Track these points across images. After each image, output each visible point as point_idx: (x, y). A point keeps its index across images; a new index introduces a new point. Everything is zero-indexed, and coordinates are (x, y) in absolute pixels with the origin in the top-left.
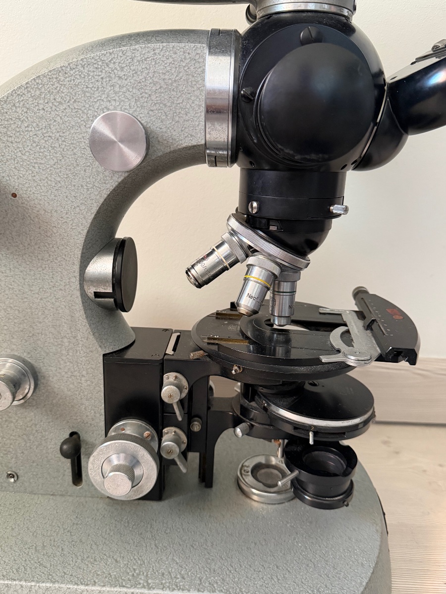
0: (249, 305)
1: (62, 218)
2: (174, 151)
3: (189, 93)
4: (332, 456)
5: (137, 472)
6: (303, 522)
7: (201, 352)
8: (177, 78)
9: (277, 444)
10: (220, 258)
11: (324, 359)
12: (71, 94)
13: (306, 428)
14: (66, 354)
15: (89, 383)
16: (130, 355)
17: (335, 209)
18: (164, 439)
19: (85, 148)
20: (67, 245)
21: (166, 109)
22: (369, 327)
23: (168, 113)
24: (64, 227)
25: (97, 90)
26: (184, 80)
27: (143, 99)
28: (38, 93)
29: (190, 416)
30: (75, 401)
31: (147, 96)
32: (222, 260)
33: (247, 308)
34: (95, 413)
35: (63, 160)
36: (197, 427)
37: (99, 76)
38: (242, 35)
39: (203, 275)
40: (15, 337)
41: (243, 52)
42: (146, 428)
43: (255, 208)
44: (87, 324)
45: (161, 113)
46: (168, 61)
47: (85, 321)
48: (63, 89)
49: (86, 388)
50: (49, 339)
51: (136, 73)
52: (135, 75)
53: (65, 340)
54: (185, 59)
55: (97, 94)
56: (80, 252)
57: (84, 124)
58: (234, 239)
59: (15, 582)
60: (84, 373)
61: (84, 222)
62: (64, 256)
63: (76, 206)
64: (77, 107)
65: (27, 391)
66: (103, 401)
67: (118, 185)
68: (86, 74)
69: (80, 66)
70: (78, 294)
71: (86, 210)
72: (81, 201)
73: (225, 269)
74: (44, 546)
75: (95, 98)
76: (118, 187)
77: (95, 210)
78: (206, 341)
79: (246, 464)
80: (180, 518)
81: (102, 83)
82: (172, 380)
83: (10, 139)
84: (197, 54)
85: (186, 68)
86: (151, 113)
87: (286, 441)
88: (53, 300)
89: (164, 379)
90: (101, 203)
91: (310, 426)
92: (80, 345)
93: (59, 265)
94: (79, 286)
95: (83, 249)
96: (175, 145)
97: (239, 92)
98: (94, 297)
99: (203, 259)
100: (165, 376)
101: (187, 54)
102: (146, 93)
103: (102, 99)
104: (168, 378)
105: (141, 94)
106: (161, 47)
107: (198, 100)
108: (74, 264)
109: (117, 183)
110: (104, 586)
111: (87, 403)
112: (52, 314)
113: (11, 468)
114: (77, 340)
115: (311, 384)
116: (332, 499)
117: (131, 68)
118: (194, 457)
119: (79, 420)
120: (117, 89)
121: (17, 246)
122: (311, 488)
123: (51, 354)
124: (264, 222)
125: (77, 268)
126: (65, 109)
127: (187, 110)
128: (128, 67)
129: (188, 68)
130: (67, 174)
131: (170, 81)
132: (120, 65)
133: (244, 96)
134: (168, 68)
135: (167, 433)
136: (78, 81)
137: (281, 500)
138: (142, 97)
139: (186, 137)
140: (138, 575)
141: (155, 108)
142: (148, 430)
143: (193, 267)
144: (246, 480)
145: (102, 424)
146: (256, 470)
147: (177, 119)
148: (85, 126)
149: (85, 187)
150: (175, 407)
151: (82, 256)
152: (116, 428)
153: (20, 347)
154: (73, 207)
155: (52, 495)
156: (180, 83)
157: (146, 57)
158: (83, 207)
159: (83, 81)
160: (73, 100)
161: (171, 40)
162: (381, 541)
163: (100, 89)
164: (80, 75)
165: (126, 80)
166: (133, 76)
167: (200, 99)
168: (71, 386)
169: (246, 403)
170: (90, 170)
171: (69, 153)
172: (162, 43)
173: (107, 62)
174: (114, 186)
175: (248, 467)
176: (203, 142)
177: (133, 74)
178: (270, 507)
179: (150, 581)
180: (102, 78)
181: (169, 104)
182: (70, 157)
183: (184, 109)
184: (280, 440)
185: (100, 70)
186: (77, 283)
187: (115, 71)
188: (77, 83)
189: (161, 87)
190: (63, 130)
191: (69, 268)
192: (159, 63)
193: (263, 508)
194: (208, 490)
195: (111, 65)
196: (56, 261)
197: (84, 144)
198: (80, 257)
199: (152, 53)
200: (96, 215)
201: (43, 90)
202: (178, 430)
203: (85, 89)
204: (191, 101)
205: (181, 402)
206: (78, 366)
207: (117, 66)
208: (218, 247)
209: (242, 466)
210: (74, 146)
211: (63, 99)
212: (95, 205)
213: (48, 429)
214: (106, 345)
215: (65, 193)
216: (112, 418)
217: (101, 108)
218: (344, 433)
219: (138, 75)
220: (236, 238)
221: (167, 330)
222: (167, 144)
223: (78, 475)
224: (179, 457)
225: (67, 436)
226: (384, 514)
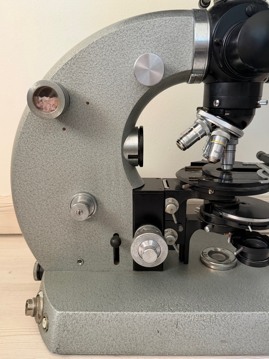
0: (215, 157)
1: (113, 114)
2: (175, 74)
3: (184, 43)
4: (258, 241)
6: (244, 278)
7: (187, 185)
8: (178, 35)
9: (227, 235)
10: (196, 133)
11: (262, 182)
12: (120, 46)
13: (246, 224)
14: (113, 190)
15: (125, 205)
17: (261, 102)
18: (165, 235)
19: (127, 75)
20: (116, 130)
21: (171, 52)
23: (172, 54)
24: (114, 119)
25: (135, 43)
26: (181, 36)
27: (159, 47)
28: (102, 46)
30: (117, 216)
31: (161, 45)
33: (215, 159)
34: (128, 222)
35: (115, 83)
36: (181, 229)
37: (136, 35)
39: (187, 143)
40: (86, 182)
41: (213, 20)
42: (156, 229)
44: (125, 173)
45: (169, 54)
46: (173, 26)
47: (124, 171)
48: (116, 44)
49: (123, 208)
50: (104, 182)
51: (156, 33)
52: (155, 34)
53: (113, 182)
54: (182, 25)
55: (134, 45)
56: (122, 133)
57: (127, 62)
58: (203, 121)
59: (99, 312)
60: (123, 200)
61: (125, 116)
62: (114, 136)
63: (121, 107)
64: (123, 53)
65: (93, 211)
66: (132, 215)
67: (144, 95)
68: (129, 35)
69: (125, 30)
70: (121, 156)
71: (126, 110)
72: (124, 105)
73: (199, 139)
74: (108, 296)
75: (133, 48)
76: (143, 96)
78: (188, 179)
81: (137, 40)
82: (171, 202)
83: (86, 72)
84: (188, 22)
85: (182, 30)
86: (163, 54)
88: (107, 161)
89: (166, 201)
90: (134, 105)
91: (249, 223)
92: (121, 185)
93: (111, 141)
94: (121, 152)
95: (124, 131)
96: (176, 71)
97: (212, 41)
98: (128, 158)
99: (187, 134)
100: (166, 200)
101: (183, 22)
102: (161, 44)
103: (137, 48)
104: (168, 201)
105: (158, 45)
106: (169, 19)
107: (188, 46)
108: (119, 140)
109: (143, 94)
110: (148, 311)
111: (123, 217)
112: (106, 168)
113: (80, 257)
114: (119, 182)
115: (242, 203)
116: (262, 261)
117: (153, 31)
119: (119, 227)
120: (145, 42)
121: (89, 131)
123: (105, 190)
124: (222, 111)
125: (120, 142)
126: (117, 54)
127: (182, 52)
128: (151, 30)
129: (183, 30)
130: (117, 90)
131: (174, 37)
132: (147, 29)
133: (215, 42)
134: (173, 30)
135: (167, 232)
136: (125, 39)
138: (158, 46)
139: (181, 66)
140: (164, 306)
141: (165, 52)
143: (181, 138)
145: (132, 228)
146: (210, 253)
147: (177, 57)
148: (127, 63)
149: (126, 97)
150: (174, 216)
151: (123, 136)
152: (140, 230)
153: (88, 187)
154: (120, 108)
155: (102, 271)
156: (179, 38)
157: (161, 24)
158: (125, 108)
159: (127, 39)
160: (121, 49)
161: (174, 15)
163: (136, 43)
164: (125, 36)
165: (150, 37)
166: (154, 35)
167: (189, 46)
168: (116, 208)
170: (129, 87)
171: (118, 78)
172: (170, 17)
173: (140, 28)
174: (142, 95)
175: (206, 253)
176: (191, 69)
177: (154, 34)
179: (171, 308)
180: (137, 37)
181: (173, 50)
182: (119, 81)
183: (181, 51)
184: (229, 233)
185: (136, 32)
186: (120, 150)
187: (144, 33)
188: (124, 40)
189: (168, 41)
190: (116, 65)
191: (116, 142)
192: (168, 27)
195: (142, 30)
196: (109, 139)
197: (126, 73)
198: (122, 136)
199: (164, 22)
200: (131, 112)
201: (105, 44)
202: (173, 230)
203: (128, 43)
204: (185, 47)
205: (175, 214)
206: (119, 196)
207: (145, 30)
208: (195, 127)
209: (202, 252)
210: (121, 74)
211: (116, 49)
212: (131, 106)
213: (102, 232)
214: (134, 184)
215: (116, 100)
216: (136, 225)
217: (136, 53)
218: (266, 226)
219: (157, 34)
220: (205, 121)
221: (158, 179)
222: (171, 71)
223: (117, 259)
224: (175, 245)
225: (112, 236)
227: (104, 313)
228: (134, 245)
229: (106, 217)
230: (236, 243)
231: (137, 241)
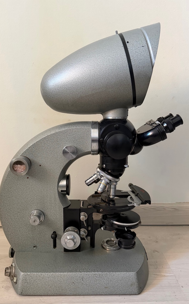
1: (53, 171)
4: (129, 235)
5: (75, 240)
7: (91, 206)
9: (113, 232)
10: (94, 178)
14: (53, 208)
15: (59, 216)
16: (69, 208)
17: (125, 166)
18: (81, 232)
20: (54, 178)
21: (81, 143)
22: (137, 195)
24: (54, 173)
25: (63, 139)
26: (85, 136)
27: (75, 141)
28: (48, 139)
29: (88, 226)
30: (55, 222)
34: (61, 225)
35: (54, 156)
36: (90, 229)
37: (64, 135)
38: (100, 123)
39: (89, 183)
40: (38, 204)
43: (104, 166)
44: (59, 200)
47: (59, 198)
48: (54, 139)
49: (58, 218)
50: (48, 204)
51: (73, 134)
53: (53, 204)
56: (58, 180)
58: (98, 173)
59: (43, 273)
60: (58, 213)
61: (59, 172)
62: (53, 181)
64: (58, 143)
65: (42, 219)
66: (63, 222)
70: (57, 191)
72: (58, 166)
74: (49, 265)
75: (63, 141)
76: (68, 162)
77: (62, 168)
79: (104, 240)
80: (86, 256)
81: (65, 137)
82: (83, 214)
83: (40, 151)
84: (89, 130)
86: (77, 144)
87: (116, 231)
88: (50, 193)
89: (81, 214)
92: (57, 206)
93: (52, 183)
95: (59, 178)
96: (83, 152)
98: (61, 192)
101: (86, 130)
102: (76, 139)
103: (65, 141)
106: (80, 128)
110: (68, 272)
111: (58, 222)
112: (49, 197)
113: (35, 244)
114: (56, 204)
115: (122, 214)
116: (130, 246)
118: (89, 238)
119: (56, 228)
120: (68, 138)
121: (41, 179)
122: (123, 243)
123: (49, 208)
124: (107, 170)
125: (57, 184)
126: (55, 143)
128: (71, 133)
129: (87, 133)
130: (55, 160)
131: (82, 136)
133: (101, 140)
134: (81, 133)
135: (82, 230)
137: (115, 249)
139: (86, 150)
140: (77, 269)
142: (76, 230)
145: (63, 228)
146: (107, 242)
147: (84, 145)
149: (60, 163)
150: (84, 222)
152: (67, 230)
153: (40, 207)
154: (56, 168)
155: (47, 252)
157: (76, 131)
158: (59, 168)
159: (60, 137)
160: (57, 141)
161: (82, 126)
162: (144, 259)
164: (59, 135)
165: (71, 136)
167: (90, 140)
168: (54, 218)
169: (104, 220)
170: (61, 159)
171: (56, 154)
173: (66, 132)
176: (91, 151)
178: (112, 252)
179: (80, 271)
186: (57, 188)
187: (68, 134)
188: (58, 137)
189: (79, 138)
190: (54, 149)
191: (55, 184)
192: (79, 132)
193: (110, 252)
194: (93, 248)
201: (49, 139)
202: (85, 229)
203: (60, 139)
205: (86, 221)
206: (56, 212)
208: (94, 175)
209: (103, 241)
210: (57, 152)
211: (54, 141)
212: (62, 167)
213: (47, 231)
214: (64, 205)
215: (54, 164)
216: (65, 227)
217: (64, 143)
218: (132, 227)
221: (79, 200)
223: (55, 246)
224: (85, 237)
225: (52, 233)
226: (146, 253)
227: (46, 273)
228: (63, 238)
229: (49, 223)
230: (117, 236)
231: (64, 236)
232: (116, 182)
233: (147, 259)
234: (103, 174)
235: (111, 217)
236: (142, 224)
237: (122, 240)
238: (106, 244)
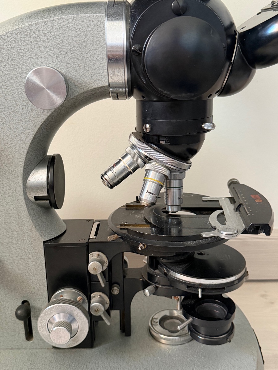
0: (148, 199)
1: (8, 144)
2: (87, 92)
3: (95, 50)
4: (216, 306)
5: (74, 326)
6: (199, 356)
7: (116, 235)
8: (86, 39)
9: (176, 299)
10: (125, 166)
11: (204, 235)
12: (9, 54)
13: (195, 286)
14: (16, 243)
15: (34, 263)
16: (63, 241)
17: (206, 126)
18: (92, 301)
19: (21, 93)
20: (12, 164)
21: (79, 62)
22: (237, 209)
23: (81, 64)
24: (9, 150)
25: (28, 50)
26: (90, 40)
27: (62, 55)
29: (111, 283)
30: (24, 277)
31: (64, 53)
32: (127, 167)
33: (148, 202)
34: (40, 285)
35: (6, 102)
36: (116, 291)
37: (29, 40)
38: (131, 4)
39: (113, 179)
41: (132, 18)
42: (79, 294)
43: (148, 128)
44: (30, 220)
45: (76, 65)
46: (78, 28)
47: (29, 217)
48: (3, 52)
49: (32, 267)
50: (2, 233)
51: (55, 37)
52: (55, 38)
53: (15, 233)
54: (90, 25)
55: (28, 54)
56: (23, 168)
57: (20, 76)
58: (134, 151)
60: (30, 256)
61: (24, 146)
62: (10, 172)
63: (17, 134)
64: (14, 64)
66: (45, 276)
67: (48, 118)
68: (19, 40)
69: (14, 34)
70: (23, 198)
71: (25, 137)
72: (21, 131)
73: (129, 173)
75: (27, 57)
77: (32, 136)
78: (119, 227)
79: (155, 317)
80: (107, 359)
81: (31, 46)
82: (96, 257)
84: (99, 21)
85: (91, 32)
86: (68, 65)
87: (183, 297)
88: (4, 204)
89: (90, 256)
90: (36, 131)
91: (199, 284)
92: (26, 236)
93: (8, 178)
94: (23, 192)
95: (24, 165)
96: (87, 87)
97: (130, 48)
98: (34, 200)
99: (113, 167)
100: (90, 255)
101: (92, 22)
102: (64, 51)
103: (32, 57)
104: (93, 256)
105: (60, 52)
106: (72, 18)
107: (101, 54)
108: (18, 177)
109: (46, 117)
111: (33, 278)
112: (4, 214)
114: (24, 232)
115: (199, 254)
116: (218, 337)
117: (52, 33)
118: (116, 314)
119: (28, 291)
120: (42, 49)
122: (202, 330)
123: (5, 244)
124: (155, 138)
125: (20, 179)
126: (5, 65)
127: (94, 62)
128: (50, 33)
129: (93, 32)
130: (10, 112)
131: (81, 42)
132: (44, 32)
133: (134, 51)
134: (79, 33)
135: (94, 297)
136: (14, 45)
137: (182, 341)
138: (61, 54)
139: (95, 81)
141: (71, 62)
142: (80, 295)
143: (106, 173)
144: (156, 329)
145: (46, 293)
146: (163, 321)
147: (87, 68)
148: (21, 77)
149: (24, 121)
150: (99, 277)
151: (24, 171)
152: (56, 296)
154: (15, 136)
155: (11, 349)
156: (88, 43)
157: (62, 25)
158: (22, 135)
159: (17, 45)
160: (11, 59)
161: (79, 12)
162: (257, 367)
163: (30, 50)
164: (15, 41)
165: (48, 42)
166: (54, 40)
167: (103, 54)
168: (21, 266)
169: (151, 271)
170: (26, 109)
171: (10, 97)
172: (73, 14)
173: (34, 30)
174: (45, 119)
175: (157, 319)
176: (107, 84)
177: (53, 38)
178: (174, 347)
180: (31, 42)
181: (81, 58)
182: (11, 100)
183: (92, 61)
184: (178, 297)
185: (29, 36)
186: (22, 190)
187: (40, 36)
188: (13, 47)
189: (74, 47)
190: (5, 80)
191: (15, 180)
192: (72, 29)
193: (169, 348)
194: (128, 338)
195: (37, 33)
196: (5, 175)
197: (20, 90)
198: (22, 172)
199: (66, 22)
200: (32, 140)
202: (102, 295)
203: (19, 50)
204: (97, 55)
205: (103, 273)
206: (25, 251)
207: (41, 33)
208: (123, 158)
209: (152, 318)
210: (13, 91)
211: (3, 59)
212: (32, 133)
213: (6, 299)
214: (45, 235)
215: (9, 126)
216: (52, 289)
217: (31, 63)
218: (224, 288)
219: (57, 39)
220: (136, 150)
221: (89, 220)
222: (81, 86)
223: (29, 333)
224: (104, 315)
225: (20, 304)
226: (260, 348)
228: (41, 320)
229: (9, 279)
230: (188, 310)
231: (45, 315)
232: (183, 171)
233: (264, 362)
234: (145, 150)
235: (170, 261)
236: (250, 277)
237: (198, 322)
238: (158, 328)
